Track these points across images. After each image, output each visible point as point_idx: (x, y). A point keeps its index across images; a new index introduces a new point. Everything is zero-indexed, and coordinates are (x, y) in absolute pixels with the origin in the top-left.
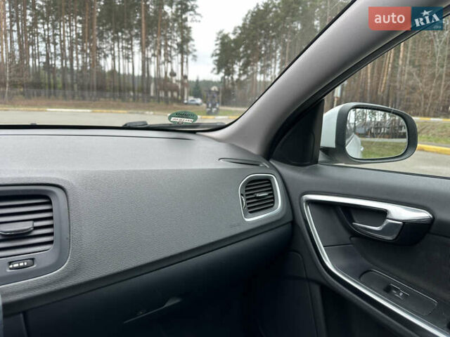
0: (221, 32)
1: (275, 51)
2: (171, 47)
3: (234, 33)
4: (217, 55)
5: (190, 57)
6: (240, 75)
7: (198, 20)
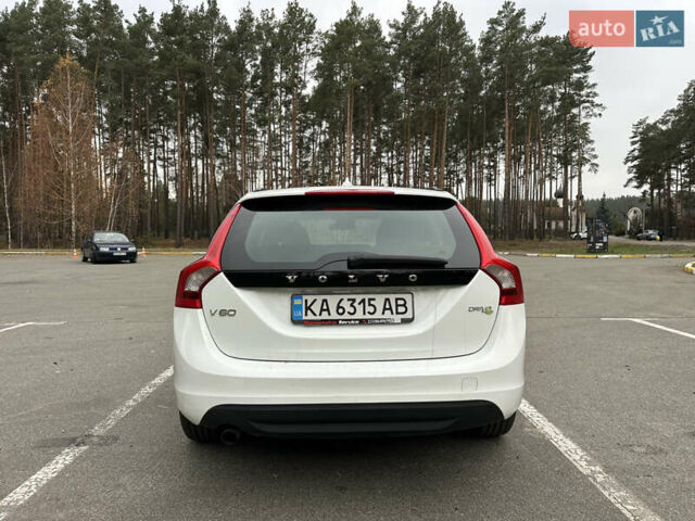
4: (634, 159)
7: (598, 112)
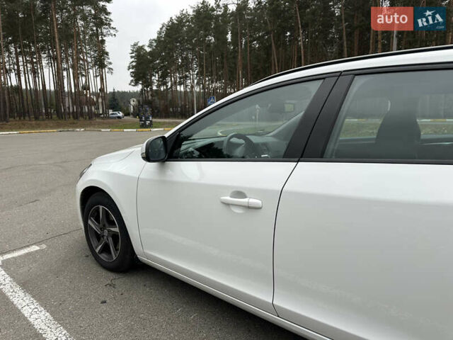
0: (135, 45)
1: (192, 63)
2: (83, 60)
3: (150, 46)
4: (133, 67)
5: (107, 70)
6: (159, 86)
7: (114, 33)
